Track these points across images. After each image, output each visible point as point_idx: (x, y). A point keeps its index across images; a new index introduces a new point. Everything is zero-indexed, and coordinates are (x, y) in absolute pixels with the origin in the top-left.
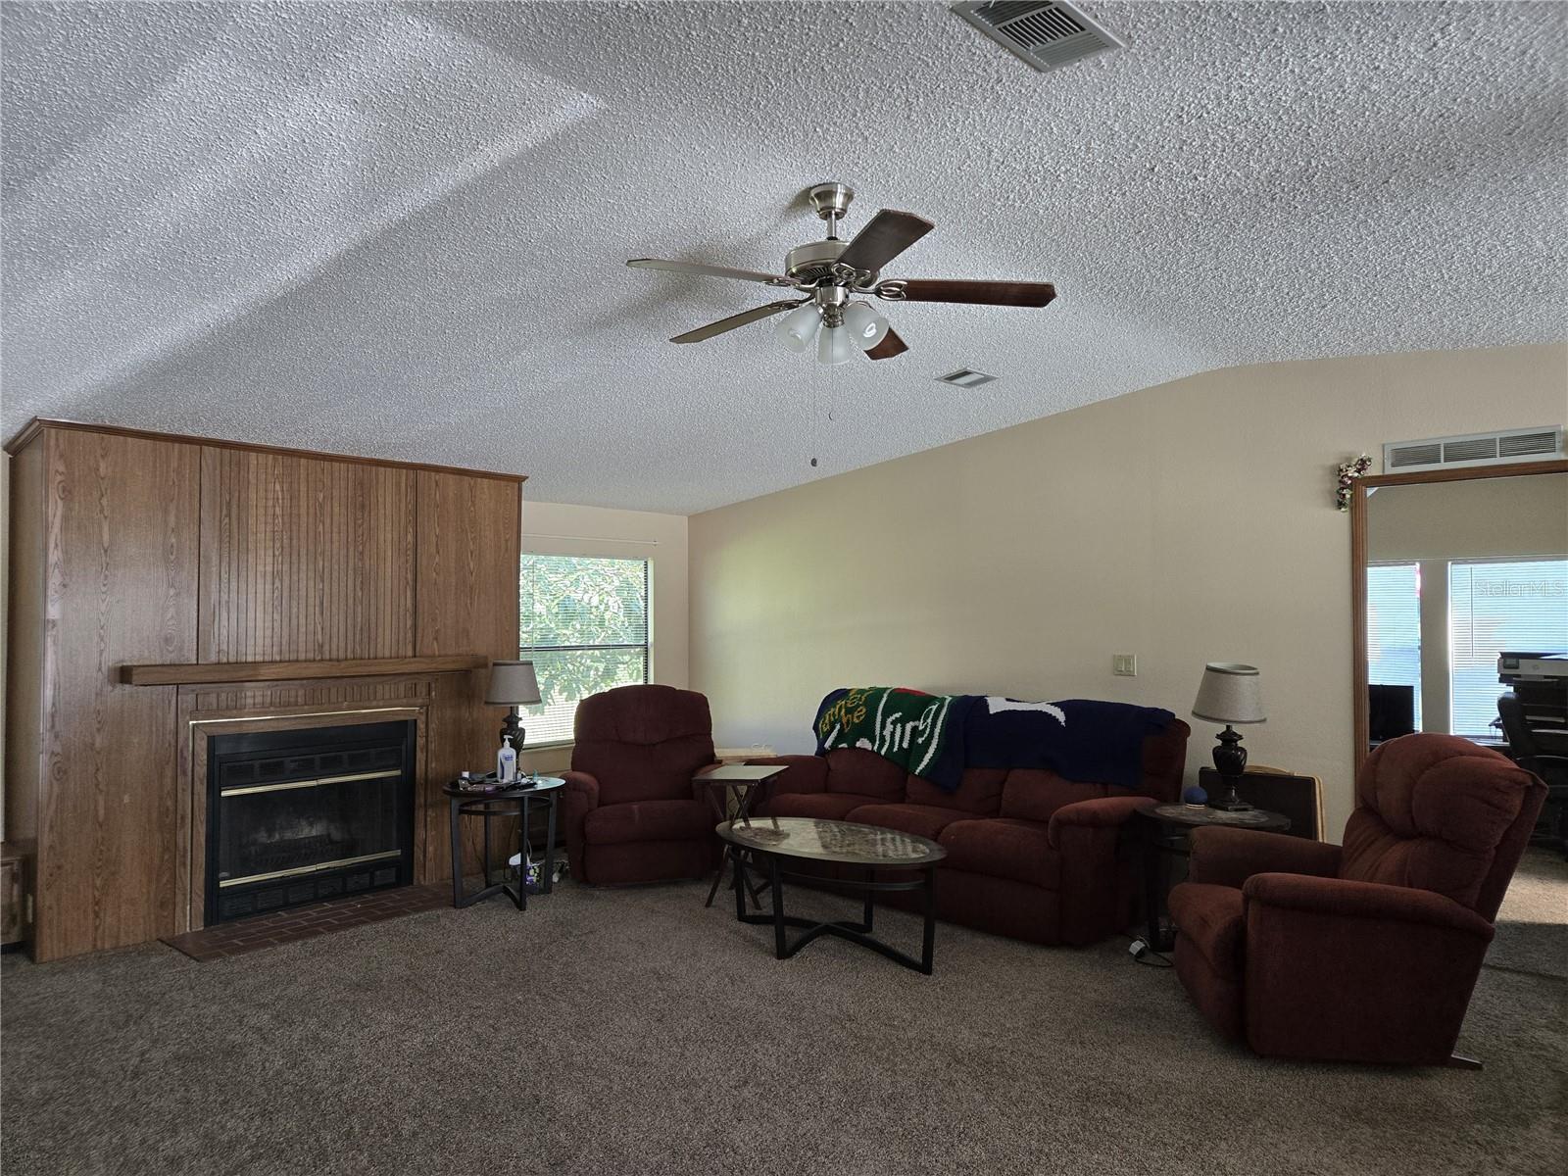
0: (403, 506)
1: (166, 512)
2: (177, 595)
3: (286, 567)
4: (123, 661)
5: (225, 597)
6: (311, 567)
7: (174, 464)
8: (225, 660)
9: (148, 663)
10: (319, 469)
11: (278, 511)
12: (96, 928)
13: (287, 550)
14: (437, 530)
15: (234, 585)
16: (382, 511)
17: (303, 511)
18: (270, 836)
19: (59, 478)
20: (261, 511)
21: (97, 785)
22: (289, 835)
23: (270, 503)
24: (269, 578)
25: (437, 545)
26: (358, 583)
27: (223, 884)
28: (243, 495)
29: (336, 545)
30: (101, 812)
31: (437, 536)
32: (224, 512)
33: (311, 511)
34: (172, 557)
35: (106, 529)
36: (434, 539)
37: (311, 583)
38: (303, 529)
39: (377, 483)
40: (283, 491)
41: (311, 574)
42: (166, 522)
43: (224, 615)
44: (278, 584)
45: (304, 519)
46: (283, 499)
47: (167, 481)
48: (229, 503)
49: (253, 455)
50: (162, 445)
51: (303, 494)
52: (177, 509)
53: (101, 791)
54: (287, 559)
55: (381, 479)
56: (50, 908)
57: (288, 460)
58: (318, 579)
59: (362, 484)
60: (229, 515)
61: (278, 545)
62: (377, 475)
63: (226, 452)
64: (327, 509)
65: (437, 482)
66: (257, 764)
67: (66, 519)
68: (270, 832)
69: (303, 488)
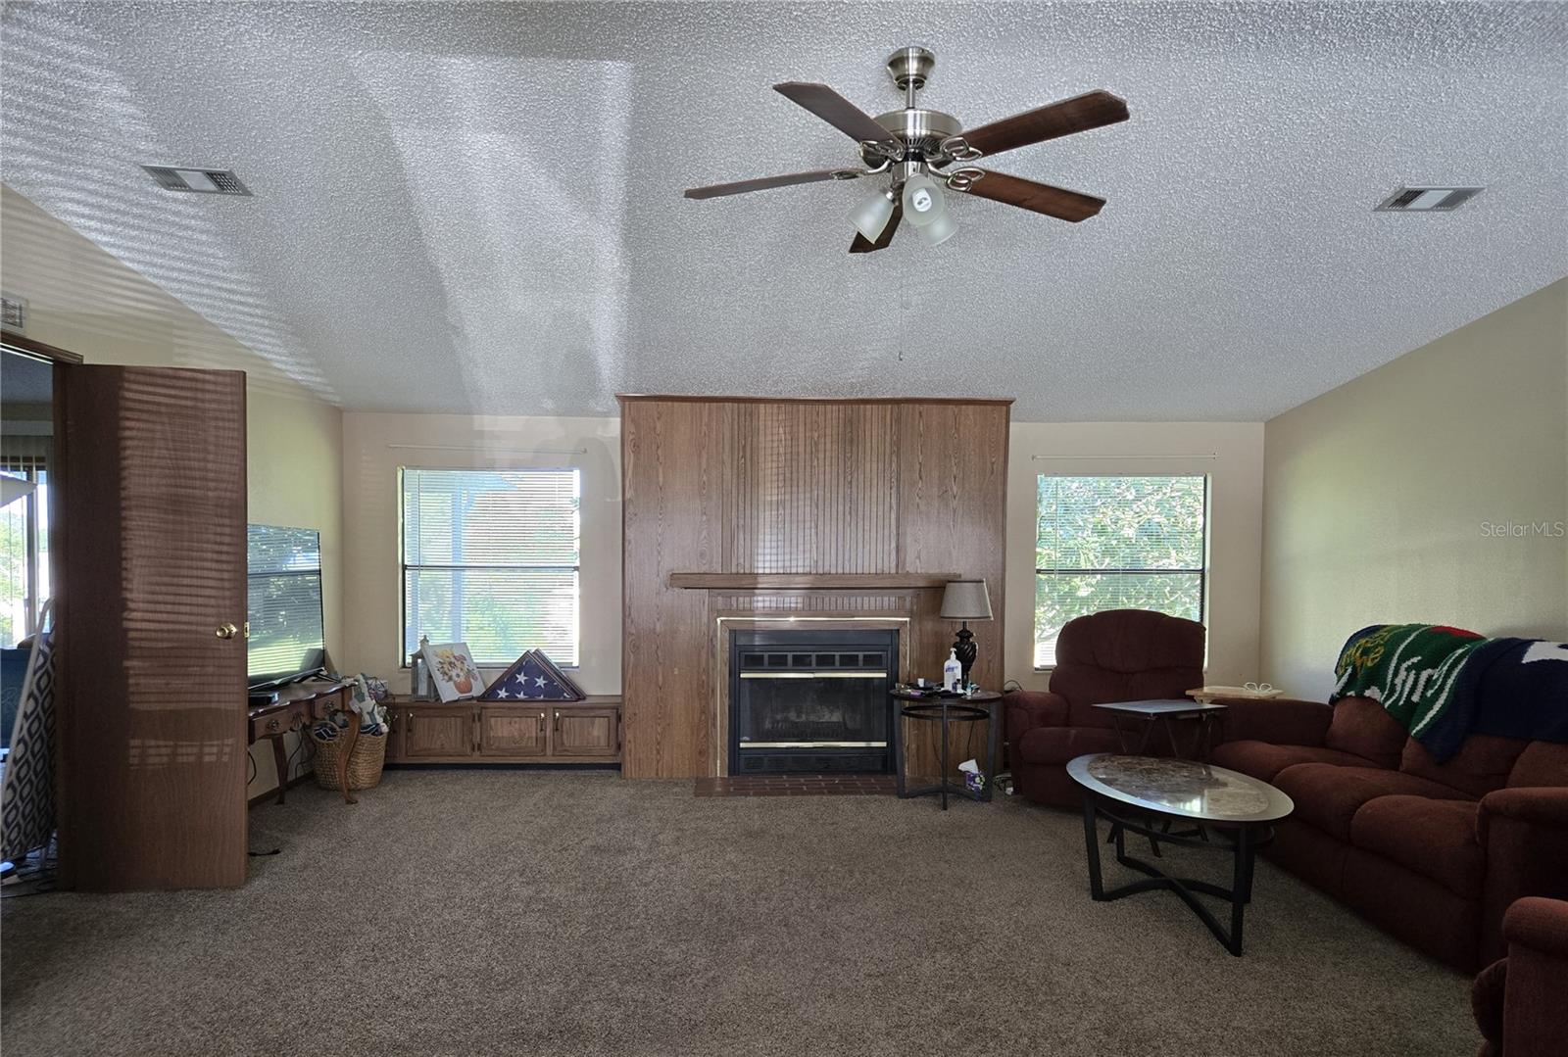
0: (888, 438)
1: (700, 456)
2: (708, 520)
3: (788, 497)
4: (673, 570)
5: (741, 522)
6: (808, 495)
7: (705, 419)
8: (742, 571)
9: (689, 571)
10: (815, 413)
11: (782, 450)
12: (658, 762)
13: (788, 483)
14: (921, 458)
15: (748, 512)
16: (868, 445)
17: (801, 449)
18: (798, 717)
19: (631, 437)
20: (769, 451)
21: (658, 660)
22: (812, 718)
23: (775, 445)
24: (774, 507)
25: (920, 471)
26: (847, 508)
27: (742, 745)
28: (755, 440)
29: (828, 477)
30: (660, 678)
31: (920, 463)
32: (741, 454)
33: (808, 449)
34: (704, 492)
35: (661, 471)
36: (918, 466)
37: (808, 509)
38: (802, 464)
39: (865, 420)
40: (785, 433)
41: (808, 502)
42: (700, 464)
43: (741, 536)
44: (781, 511)
45: (802, 456)
46: (785, 440)
47: (700, 433)
48: (744, 447)
49: (762, 406)
50: (697, 405)
51: (801, 435)
52: (708, 453)
53: (660, 663)
54: (788, 489)
55: (868, 413)
56: (630, 742)
57: (789, 408)
58: (814, 505)
59: (851, 421)
60: (744, 456)
61: (781, 478)
62: (865, 411)
63: (742, 405)
64: (821, 447)
65: (920, 413)
66: (766, 655)
67: (636, 466)
68: (799, 714)
69: (801, 429)
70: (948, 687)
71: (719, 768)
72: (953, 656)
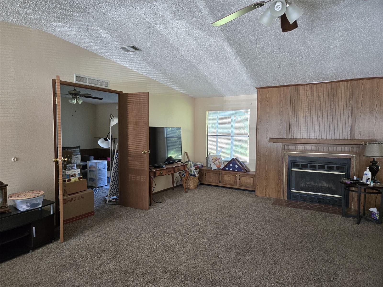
0: (348, 93)
1: (280, 103)
2: (282, 122)
3: (309, 114)
4: (271, 137)
5: (293, 123)
6: (316, 114)
7: (282, 92)
8: (293, 138)
9: (276, 138)
10: (320, 87)
11: (307, 100)
12: (266, 192)
13: (309, 110)
14: (362, 99)
15: (295, 120)
16: (340, 96)
17: (315, 99)
18: (314, 184)
19: (260, 99)
20: (303, 100)
21: (266, 163)
22: (320, 185)
23: (305, 98)
24: (304, 118)
25: (362, 104)
26: (331, 117)
27: (292, 191)
28: (298, 97)
29: (324, 107)
30: (267, 168)
31: (362, 101)
32: (293, 102)
33: (317, 99)
34: (281, 114)
35: (268, 109)
36: (361, 102)
37: (316, 118)
38: (314, 104)
39: (339, 87)
40: (309, 94)
41: (316, 116)
42: (280, 106)
43: (293, 127)
44: (307, 119)
45: (315, 101)
46: (309, 96)
47: (281, 96)
48: (295, 100)
49: (301, 86)
50: (279, 88)
51: (315, 94)
52: (283, 103)
53: (267, 164)
54: (309, 112)
55: (341, 85)
56: (258, 185)
57: (310, 86)
58: (319, 117)
59: (334, 89)
60: (295, 103)
61: (307, 108)
62: (339, 85)
63: (294, 87)
64: (322, 98)
65: (362, 83)
66: (300, 164)
67: (261, 107)
68: (315, 182)
69: (315, 92)
70: (364, 181)
71: (284, 196)
72: (368, 170)
